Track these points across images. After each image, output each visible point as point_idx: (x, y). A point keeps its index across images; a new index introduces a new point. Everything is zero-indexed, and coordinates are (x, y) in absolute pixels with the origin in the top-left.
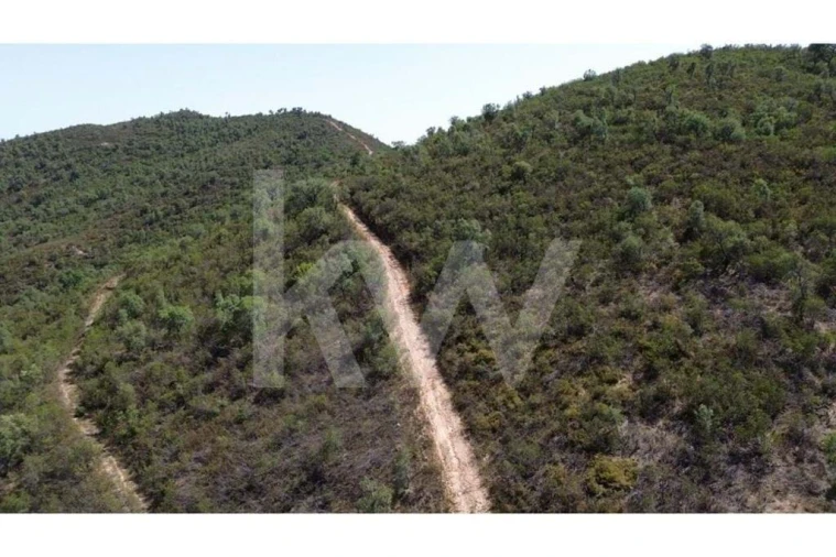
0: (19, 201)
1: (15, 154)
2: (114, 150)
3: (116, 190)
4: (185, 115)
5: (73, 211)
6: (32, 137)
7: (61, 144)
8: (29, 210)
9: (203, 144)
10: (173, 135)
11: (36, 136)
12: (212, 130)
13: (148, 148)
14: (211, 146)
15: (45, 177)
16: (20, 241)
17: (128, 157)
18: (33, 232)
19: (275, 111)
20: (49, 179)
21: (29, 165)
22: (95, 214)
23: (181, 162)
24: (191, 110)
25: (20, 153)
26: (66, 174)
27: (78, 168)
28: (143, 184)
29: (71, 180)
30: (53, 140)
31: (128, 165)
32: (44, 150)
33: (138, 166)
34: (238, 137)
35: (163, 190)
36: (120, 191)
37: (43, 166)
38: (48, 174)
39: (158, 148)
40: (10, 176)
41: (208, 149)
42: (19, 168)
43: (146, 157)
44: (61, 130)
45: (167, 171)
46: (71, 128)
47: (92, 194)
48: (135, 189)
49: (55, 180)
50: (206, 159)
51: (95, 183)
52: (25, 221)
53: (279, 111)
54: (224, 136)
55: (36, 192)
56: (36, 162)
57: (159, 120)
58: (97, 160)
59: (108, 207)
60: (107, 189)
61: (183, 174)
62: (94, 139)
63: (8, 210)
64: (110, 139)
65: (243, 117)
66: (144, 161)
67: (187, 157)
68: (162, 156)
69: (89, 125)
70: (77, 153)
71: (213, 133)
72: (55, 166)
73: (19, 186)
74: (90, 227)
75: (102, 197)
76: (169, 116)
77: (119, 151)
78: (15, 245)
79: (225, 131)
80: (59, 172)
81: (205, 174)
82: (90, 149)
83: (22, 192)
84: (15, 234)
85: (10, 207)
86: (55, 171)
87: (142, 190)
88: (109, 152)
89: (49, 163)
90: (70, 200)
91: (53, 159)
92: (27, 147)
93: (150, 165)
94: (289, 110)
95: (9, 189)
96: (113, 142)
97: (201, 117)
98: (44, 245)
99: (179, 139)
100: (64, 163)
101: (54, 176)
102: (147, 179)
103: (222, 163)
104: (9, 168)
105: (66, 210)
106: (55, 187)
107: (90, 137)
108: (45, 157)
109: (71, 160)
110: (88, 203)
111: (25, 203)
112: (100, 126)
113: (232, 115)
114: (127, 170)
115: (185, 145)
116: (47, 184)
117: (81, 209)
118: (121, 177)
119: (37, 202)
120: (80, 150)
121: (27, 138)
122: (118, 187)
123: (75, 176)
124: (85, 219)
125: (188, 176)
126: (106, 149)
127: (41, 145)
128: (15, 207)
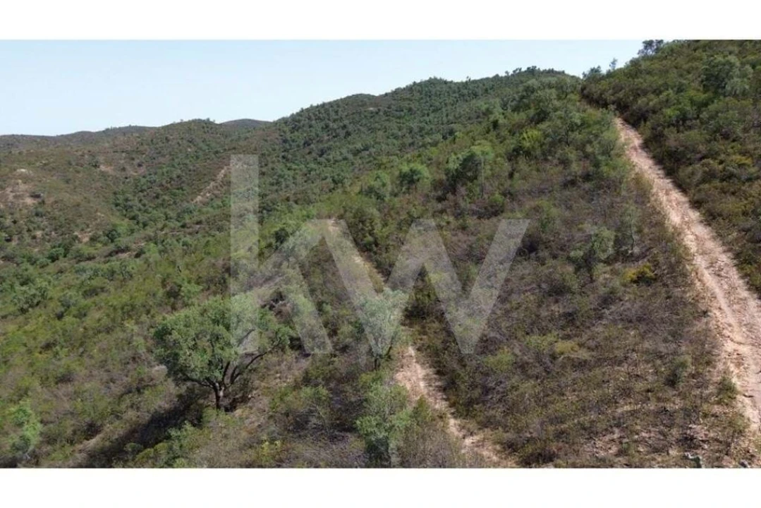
0: (310, 153)
1: (309, 118)
2: (377, 113)
3: (376, 143)
4: (433, 82)
5: (345, 159)
6: (321, 105)
7: (340, 109)
8: (316, 159)
9: (446, 104)
10: (422, 98)
11: (323, 105)
12: (454, 92)
13: (402, 111)
14: (453, 105)
15: (328, 135)
16: (309, 179)
17: (386, 118)
18: (318, 172)
19: (511, 72)
20: (331, 137)
21: (318, 126)
22: (360, 161)
23: (427, 119)
24: (438, 78)
25: (313, 117)
26: (342, 133)
27: (351, 128)
28: (396, 138)
29: (345, 138)
30: (335, 107)
31: (387, 124)
32: (328, 115)
33: (393, 125)
34: (476, 95)
35: (410, 141)
36: (379, 143)
37: (327, 126)
38: (330, 132)
39: (410, 110)
40: (305, 135)
41: (449, 107)
42: (311, 129)
43: (399, 118)
44: (341, 99)
45: (414, 125)
46: (348, 98)
47: (359, 146)
48: (389, 141)
49: (334, 137)
50: (447, 115)
51: (362, 138)
52: (313, 165)
53: (514, 71)
54: (463, 96)
55: (321, 146)
56: (322, 124)
57: (411, 89)
58: (364, 122)
59: (370, 155)
60: (370, 141)
61: (428, 128)
62: (364, 104)
63: (302, 159)
64: (376, 105)
65: (482, 80)
66: (398, 121)
67: (432, 115)
68: (413, 116)
69: (361, 95)
70: (351, 116)
71: (454, 95)
72: (335, 126)
73: (311, 142)
74: (356, 170)
75: (366, 149)
76: (420, 84)
77: (381, 113)
78: (305, 182)
79: (465, 92)
80: (338, 131)
81: (445, 127)
82: (360, 113)
83: (312, 146)
84: (306, 175)
85: (304, 157)
86: (335, 130)
87: (395, 141)
88: (373, 115)
89: (331, 124)
90: (344, 151)
91: (335, 121)
92: (317, 113)
93: (403, 123)
94: (524, 69)
95: (304, 144)
96: (377, 106)
97: (446, 82)
98: (324, 182)
99: (427, 102)
100: (341, 124)
101: (334, 134)
102: (400, 134)
103: (460, 117)
104: (305, 129)
105: (340, 158)
106: (335, 142)
107: (360, 103)
108: (329, 120)
109: (346, 122)
110: (356, 153)
111: (314, 155)
112: (369, 95)
113: (472, 79)
114: (385, 128)
115: (431, 106)
116: (329, 140)
117: (350, 156)
118: (380, 133)
119: (322, 153)
120: (353, 114)
121: (318, 106)
122: (378, 140)
123: (348, 134)
124: (353, 164)
125: (431, 129)
126: (372, 113)
127: (326, 111)
128: (307, 157)
